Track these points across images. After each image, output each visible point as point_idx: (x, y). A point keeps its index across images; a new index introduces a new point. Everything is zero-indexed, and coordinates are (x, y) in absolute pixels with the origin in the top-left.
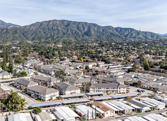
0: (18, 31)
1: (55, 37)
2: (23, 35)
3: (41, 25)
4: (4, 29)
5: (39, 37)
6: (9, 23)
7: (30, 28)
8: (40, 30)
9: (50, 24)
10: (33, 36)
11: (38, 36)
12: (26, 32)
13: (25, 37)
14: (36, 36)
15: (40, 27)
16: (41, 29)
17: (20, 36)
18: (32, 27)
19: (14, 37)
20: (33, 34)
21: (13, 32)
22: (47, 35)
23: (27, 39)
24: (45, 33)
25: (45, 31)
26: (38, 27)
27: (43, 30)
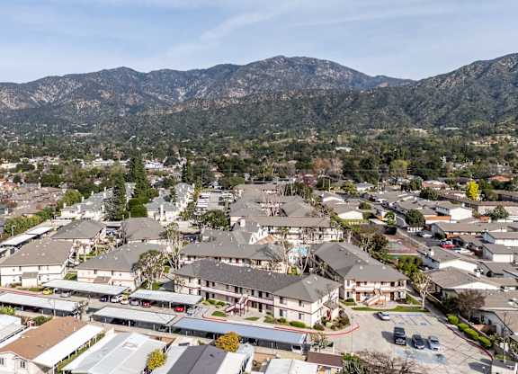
0: (391, 98)
2: (406, 111)
3: (485, 71)
4: (347, 95)
5: (465, 112)
6: (378, 77)
7: (437, 86)
8: (476, 87)
10: (443, 111)
11: (462, 109)
12: (418, 99)
13: (411, 115)
14: (452, 109)
15: (479, 76)
16: (482, 84)
17: (393, 115)
18: (448, 79)
19: (374, 116)
20: (443, 105)
21: (373, 102)
22: (504, 104)
23: (418, 121)
24: (496, 96)
25: (499, 91)
26: (470, 79)
27: (491, 87)
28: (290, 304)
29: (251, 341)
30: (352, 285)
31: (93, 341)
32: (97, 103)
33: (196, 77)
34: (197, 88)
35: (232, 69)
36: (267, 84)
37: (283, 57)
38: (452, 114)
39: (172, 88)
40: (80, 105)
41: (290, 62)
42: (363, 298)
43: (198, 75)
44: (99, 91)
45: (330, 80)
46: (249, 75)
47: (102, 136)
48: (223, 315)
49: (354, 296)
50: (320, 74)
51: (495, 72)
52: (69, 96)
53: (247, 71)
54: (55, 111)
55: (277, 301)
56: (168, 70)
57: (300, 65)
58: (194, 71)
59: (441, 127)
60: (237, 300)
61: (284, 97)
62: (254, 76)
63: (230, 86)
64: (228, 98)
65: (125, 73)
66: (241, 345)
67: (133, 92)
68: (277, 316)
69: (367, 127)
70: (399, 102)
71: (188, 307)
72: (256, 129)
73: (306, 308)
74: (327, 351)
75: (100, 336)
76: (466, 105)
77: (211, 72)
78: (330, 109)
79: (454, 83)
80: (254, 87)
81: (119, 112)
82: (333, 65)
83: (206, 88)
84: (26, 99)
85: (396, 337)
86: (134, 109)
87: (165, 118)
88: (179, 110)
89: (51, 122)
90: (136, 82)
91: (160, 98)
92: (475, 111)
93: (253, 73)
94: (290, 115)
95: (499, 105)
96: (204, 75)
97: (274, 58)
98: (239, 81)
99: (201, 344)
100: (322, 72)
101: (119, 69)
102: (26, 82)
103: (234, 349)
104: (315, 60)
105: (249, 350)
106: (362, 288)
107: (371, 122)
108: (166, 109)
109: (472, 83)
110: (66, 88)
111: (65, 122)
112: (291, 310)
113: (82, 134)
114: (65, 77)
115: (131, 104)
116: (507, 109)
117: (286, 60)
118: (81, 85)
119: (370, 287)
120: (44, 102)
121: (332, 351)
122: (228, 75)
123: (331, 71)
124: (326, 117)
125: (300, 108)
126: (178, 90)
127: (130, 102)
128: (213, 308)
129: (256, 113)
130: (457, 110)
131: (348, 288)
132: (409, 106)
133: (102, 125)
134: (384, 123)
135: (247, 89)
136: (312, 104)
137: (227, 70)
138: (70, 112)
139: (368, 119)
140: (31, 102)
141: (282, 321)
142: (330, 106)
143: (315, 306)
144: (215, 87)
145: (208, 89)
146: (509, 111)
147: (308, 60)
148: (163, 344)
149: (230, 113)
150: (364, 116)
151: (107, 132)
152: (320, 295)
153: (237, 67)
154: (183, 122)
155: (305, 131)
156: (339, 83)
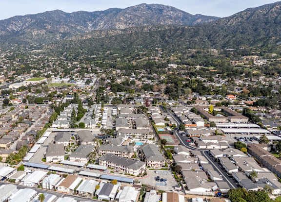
1: (274, 40)
2: (209, 38)
3: (252, 15)
4: (179, 29)
5: (238, 40)
6: (197, 15)
7: (226, 24)
9: (272, 12)
10: (227, 39)
11: (237, 38)
12: (215, 32)
13: (211, 41)
14: (232, 38)
15: (248, 18)
17: (201, 41)
18: (232, 20)
19: (192, 42)
20: (227, 35)
21: (192, 33)
22: (259, 35)
23: (214, 45)
24: (256, 30)
25: (258, 27)
26: (243, 20)
27: (254, 24)
28: (131, 170)
29: (120, 181)
30: (150, 162)
31: (81, 182)
32: (44, 32)
33: (98, 16)
34: (98, 22)
35: (117, 11)
36: (137, 20)
37: (145, 4)
38: (231, 41)
39: (85, 21)
40: (35, 33)
41: (149, 7)
42: (153, 165)
43: (99, 14)
44: (45, 25)
45: (171, 18)
46: (127, 15)
47: (48, 52)
48: (113, 172)
49: (150, 165)
50: (166, 14)
51: (256, 16)
52: (28, 28)
53: (126, 13)
54: (21, 36)
55: (127, 169)
56: (82, 11)
57: (155, 9)
58: (96, 12)
59: (225, 49)
60: (117, 168)
61: (145, 30)
62: (130, 16)
63: (116, 21)
64: (116, 30)
65: (59, 13)
66: (118, 183)
67: (63, 25)
68: (128, 173)
69: (187, 48)
70: (205, 34)
71: (104, 170)
72: (130, 49)
73: (135, 171)
74: (138, 184)
75: (82, 181)
76: (239, 36)
77: (106, 13)
78: (169, 37)
79: (235, 22)
80: (129, 21)
81: (56, 37)
82: (173, 9)
83: (103, 22)
84: (4, 29)
85: (157, 179)
86: (64, 35)
87: (81, 42)
88: (89, 37)
89: (19, 43)
90: (64, 18)
91: (78, 28)
92: (243, 39)
93: (129, 14)
94: (148, 41)
95: (256, 35)
96: (102, 15)
97: (141, 5)
98: (122, 18)
99: (108, 182)
100: (166, 13)
101: (55, 11)
102: (4, 19)
103: (116, 184)
104: (163, 5)
105: (119, 184)
106: (153, 163)
107: (190, 45)
108: (82, 36)
109: (244, 22)
110: (26, 22)
111: (27, 43)
112: (131, 171)
113: (37, 51)
114: (25, 16)
115: (62, 32)
116: (260, 38)
117: (147, 6)
118: (34, 21)
119: (155, 163)
120: (14, 30)
121: (140, 184)
122: (116, 14)
123: (172, 12)
124: (167, 42)
125: (153, 37)
126: (88, 23)
127: (62, 31)
128: (110, 170)
129: (130, 39)
130: (234, 39)
131: (148, 163)
132: (210, 36)
133: (48, 45)
134: (196, 46)
135: (126, 23)
136: (160, 34)
137: (114, 12)
138: (29, 37)
139: (188, 43)
140: (7, 30)
141: (129, 174)
142: (169, 35)
143: (138, 170)
144: (108, 21)
145: (105, 22)
146: (260, 40)
147: (159, 5)
148: (98, 183)
149: (116, 39)
150: (186, 42)
151: (51, 50)
152: (139, 167)
153: (120, 10)
154: (91, 44)
155: (156, 50)
156: (175, 19)
